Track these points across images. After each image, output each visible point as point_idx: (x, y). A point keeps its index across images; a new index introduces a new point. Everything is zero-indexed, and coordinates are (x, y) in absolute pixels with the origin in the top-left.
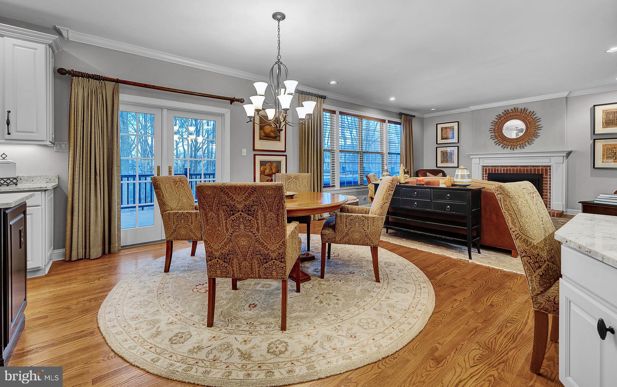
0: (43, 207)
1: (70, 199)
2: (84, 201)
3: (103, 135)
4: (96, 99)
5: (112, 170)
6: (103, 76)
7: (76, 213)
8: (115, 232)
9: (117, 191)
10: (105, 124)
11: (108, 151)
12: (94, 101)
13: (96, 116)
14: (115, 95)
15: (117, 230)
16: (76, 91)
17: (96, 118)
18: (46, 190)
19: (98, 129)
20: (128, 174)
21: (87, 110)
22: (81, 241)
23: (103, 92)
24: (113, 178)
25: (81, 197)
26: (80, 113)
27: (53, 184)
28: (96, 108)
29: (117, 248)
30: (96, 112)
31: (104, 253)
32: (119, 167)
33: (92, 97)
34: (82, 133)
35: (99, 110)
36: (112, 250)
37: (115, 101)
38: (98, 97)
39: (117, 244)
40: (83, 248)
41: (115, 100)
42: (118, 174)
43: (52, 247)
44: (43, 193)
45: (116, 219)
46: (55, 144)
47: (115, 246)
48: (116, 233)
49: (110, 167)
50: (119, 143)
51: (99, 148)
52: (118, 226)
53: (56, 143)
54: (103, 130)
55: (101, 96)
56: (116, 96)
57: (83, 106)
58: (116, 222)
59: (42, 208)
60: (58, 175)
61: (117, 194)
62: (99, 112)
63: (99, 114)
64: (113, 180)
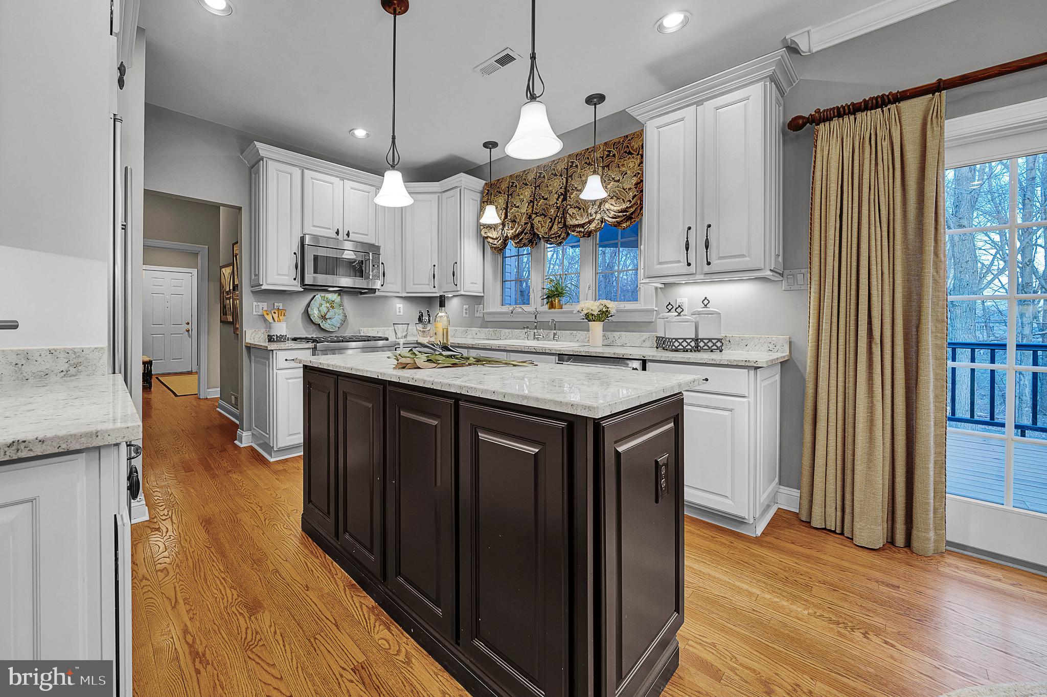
0: (752, 400)
1: (810, 391)
2: (840, 399)
3: (891, 240)
4: (873, 156)
5: (917, 331)
6: (894, 92)
7: (822, 424)
8: (927, 498)
9: (936, 387)
10: (898, 212)
11: (907, 281)
12: (867, 162)
13: (872, 197)
14: (929, 126)
15: (932, 494)
16: (826, 153)
17: (872, 201)
18: (756, 368)
19: (878, 229)
20: (973, 341)
21: (850, 188)
22: (834, 491)
23: (893, 130)
24: (921, 351)
25: (833, 389)
26: (833, 198)
27: (780, 355)
28: (873, 177)
29: (931, 546)
30: (872, 187)
31: (891, 541)
32: (943, 321)
33: (863, 152)
34: (837, 242)
35: (881, 180)
36: (915, 544)
37: (928, 144)
38: (879, 148)
39: (932, 534)
40: (838, 509)
41: (928, 140)
42: (939, 342)
43: (777, 480)
44: (752, 372)
45: (931, 465)
46: (785, 275)
47: (926, 537)
48: (928, 503)
49: (914, 323)
50: (942, 256)
51: (880, 275)
52: (936, 483)
53: (787, 272)
54: (891, 229)
55: (886, 144)
56: (932, 128)
57: (840, 183)
58: (932, 473)
59: (749, 403)
60: (790, 338)
61: (936, 396)
62: (881, 185)
63: (881, 189)
64: (922, 358)
